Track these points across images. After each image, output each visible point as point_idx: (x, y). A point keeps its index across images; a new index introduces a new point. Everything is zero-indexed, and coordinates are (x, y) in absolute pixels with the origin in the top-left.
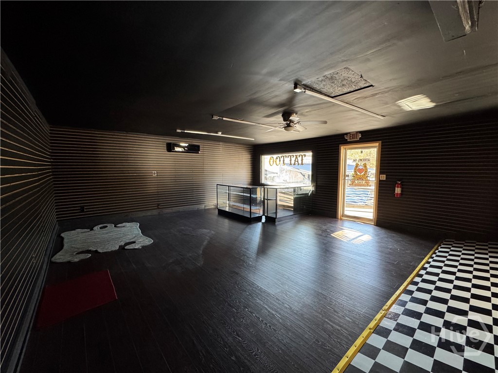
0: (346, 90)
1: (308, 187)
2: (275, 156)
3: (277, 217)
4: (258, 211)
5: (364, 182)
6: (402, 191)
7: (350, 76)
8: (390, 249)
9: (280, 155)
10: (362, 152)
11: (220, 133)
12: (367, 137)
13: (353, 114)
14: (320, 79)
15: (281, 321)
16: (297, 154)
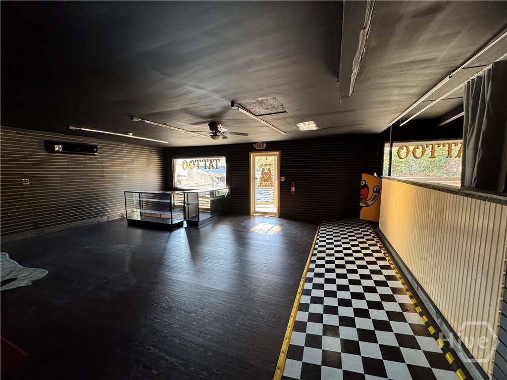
0: (268, 112)
1: (223, 189)
2: (189, 160)
3: (200, 220)
4: (178, 217)
5: (269, 183)
6: (296, 189)
7: (274, 103)
8: (294, 234)
9: (194, 159)
10: (266, 159)
11: (131, 134)
12: (270, 147)
13: (266, 129)
14: (253, 102)
15: (237, 309)
16: (211, 159)
